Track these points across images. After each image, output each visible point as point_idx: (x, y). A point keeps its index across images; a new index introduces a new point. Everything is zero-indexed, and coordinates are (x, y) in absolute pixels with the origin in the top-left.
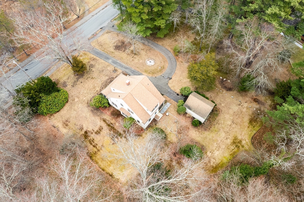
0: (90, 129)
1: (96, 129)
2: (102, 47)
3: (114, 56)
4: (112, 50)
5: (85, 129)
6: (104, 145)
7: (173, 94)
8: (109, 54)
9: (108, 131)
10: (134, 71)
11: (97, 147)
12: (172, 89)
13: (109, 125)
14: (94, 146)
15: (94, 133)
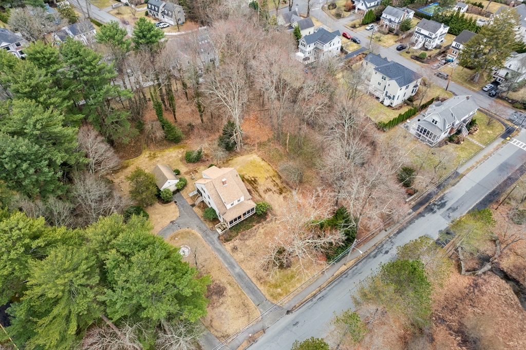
0: (276, 195)
1: (270, 193)
2: (243, 300)
3: (230, 277)
4: (230, 290)
5: (281, 196)
6: (265, 179)
7: (180, 204)
8: (235, 283)
9: (259, 187)
10: (211, 243)
11: (271, 179)
12: (177, 210)
13: (257, 191)
14: (275, 181)
15: (273, 190)
